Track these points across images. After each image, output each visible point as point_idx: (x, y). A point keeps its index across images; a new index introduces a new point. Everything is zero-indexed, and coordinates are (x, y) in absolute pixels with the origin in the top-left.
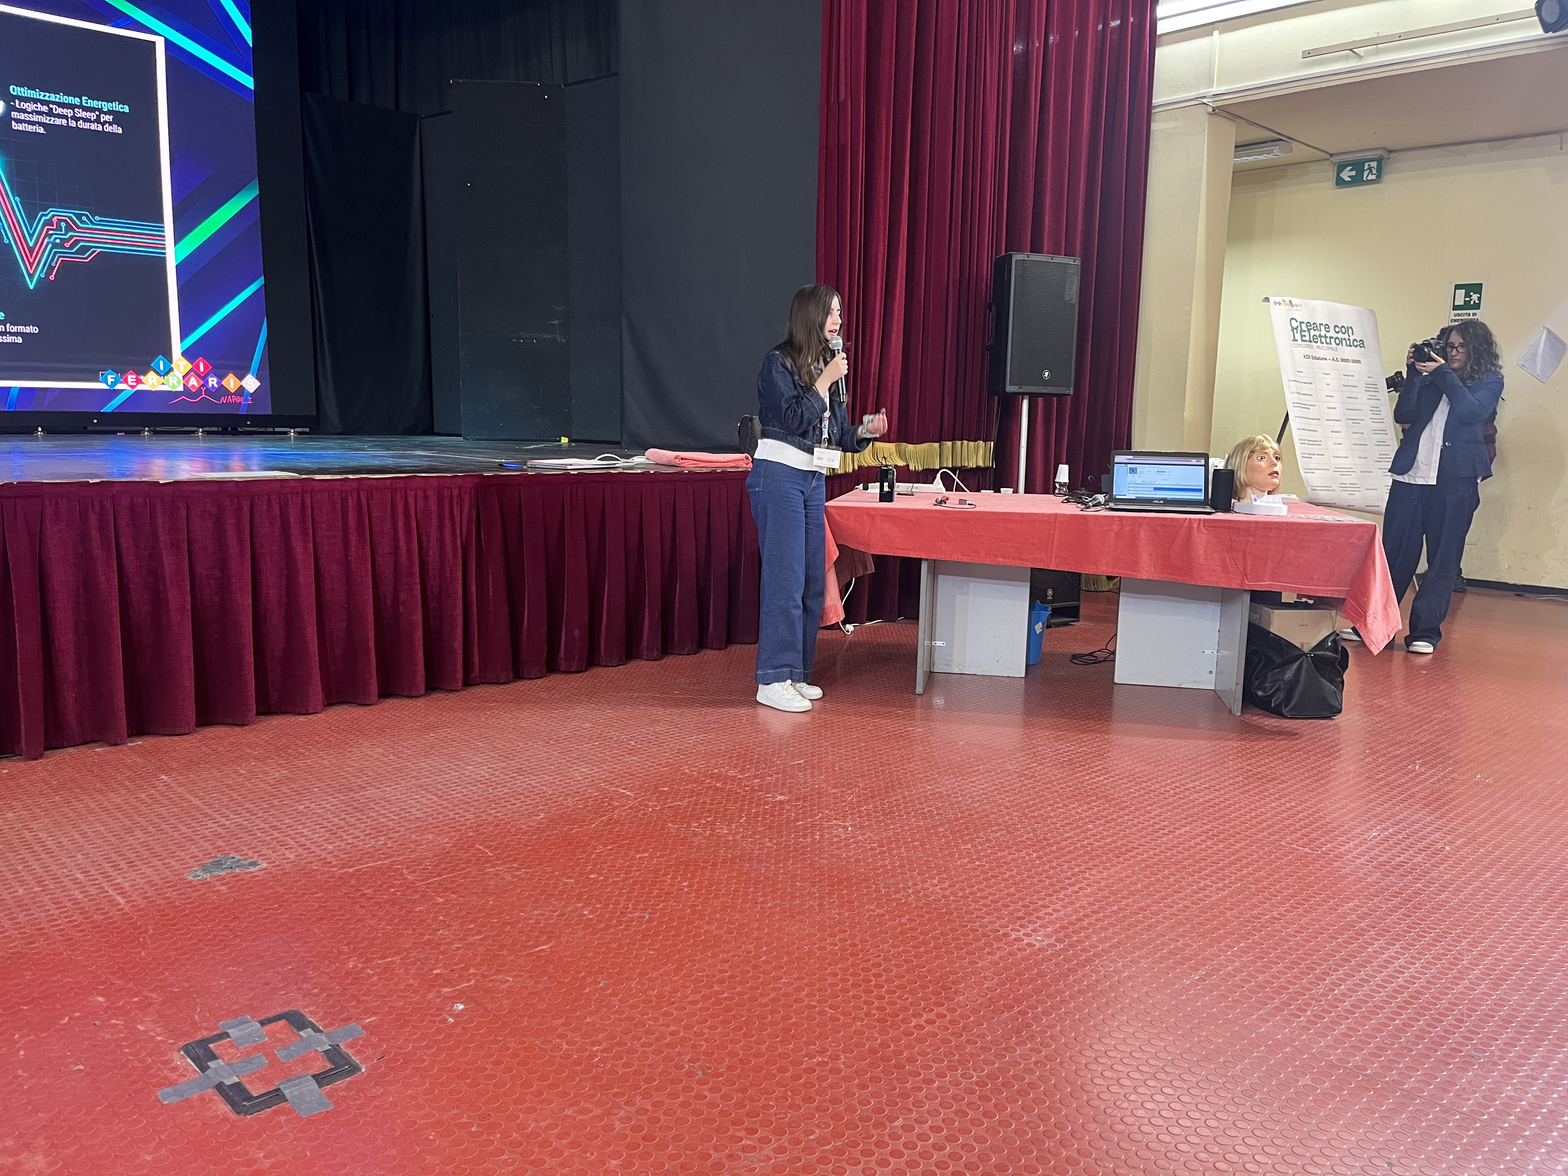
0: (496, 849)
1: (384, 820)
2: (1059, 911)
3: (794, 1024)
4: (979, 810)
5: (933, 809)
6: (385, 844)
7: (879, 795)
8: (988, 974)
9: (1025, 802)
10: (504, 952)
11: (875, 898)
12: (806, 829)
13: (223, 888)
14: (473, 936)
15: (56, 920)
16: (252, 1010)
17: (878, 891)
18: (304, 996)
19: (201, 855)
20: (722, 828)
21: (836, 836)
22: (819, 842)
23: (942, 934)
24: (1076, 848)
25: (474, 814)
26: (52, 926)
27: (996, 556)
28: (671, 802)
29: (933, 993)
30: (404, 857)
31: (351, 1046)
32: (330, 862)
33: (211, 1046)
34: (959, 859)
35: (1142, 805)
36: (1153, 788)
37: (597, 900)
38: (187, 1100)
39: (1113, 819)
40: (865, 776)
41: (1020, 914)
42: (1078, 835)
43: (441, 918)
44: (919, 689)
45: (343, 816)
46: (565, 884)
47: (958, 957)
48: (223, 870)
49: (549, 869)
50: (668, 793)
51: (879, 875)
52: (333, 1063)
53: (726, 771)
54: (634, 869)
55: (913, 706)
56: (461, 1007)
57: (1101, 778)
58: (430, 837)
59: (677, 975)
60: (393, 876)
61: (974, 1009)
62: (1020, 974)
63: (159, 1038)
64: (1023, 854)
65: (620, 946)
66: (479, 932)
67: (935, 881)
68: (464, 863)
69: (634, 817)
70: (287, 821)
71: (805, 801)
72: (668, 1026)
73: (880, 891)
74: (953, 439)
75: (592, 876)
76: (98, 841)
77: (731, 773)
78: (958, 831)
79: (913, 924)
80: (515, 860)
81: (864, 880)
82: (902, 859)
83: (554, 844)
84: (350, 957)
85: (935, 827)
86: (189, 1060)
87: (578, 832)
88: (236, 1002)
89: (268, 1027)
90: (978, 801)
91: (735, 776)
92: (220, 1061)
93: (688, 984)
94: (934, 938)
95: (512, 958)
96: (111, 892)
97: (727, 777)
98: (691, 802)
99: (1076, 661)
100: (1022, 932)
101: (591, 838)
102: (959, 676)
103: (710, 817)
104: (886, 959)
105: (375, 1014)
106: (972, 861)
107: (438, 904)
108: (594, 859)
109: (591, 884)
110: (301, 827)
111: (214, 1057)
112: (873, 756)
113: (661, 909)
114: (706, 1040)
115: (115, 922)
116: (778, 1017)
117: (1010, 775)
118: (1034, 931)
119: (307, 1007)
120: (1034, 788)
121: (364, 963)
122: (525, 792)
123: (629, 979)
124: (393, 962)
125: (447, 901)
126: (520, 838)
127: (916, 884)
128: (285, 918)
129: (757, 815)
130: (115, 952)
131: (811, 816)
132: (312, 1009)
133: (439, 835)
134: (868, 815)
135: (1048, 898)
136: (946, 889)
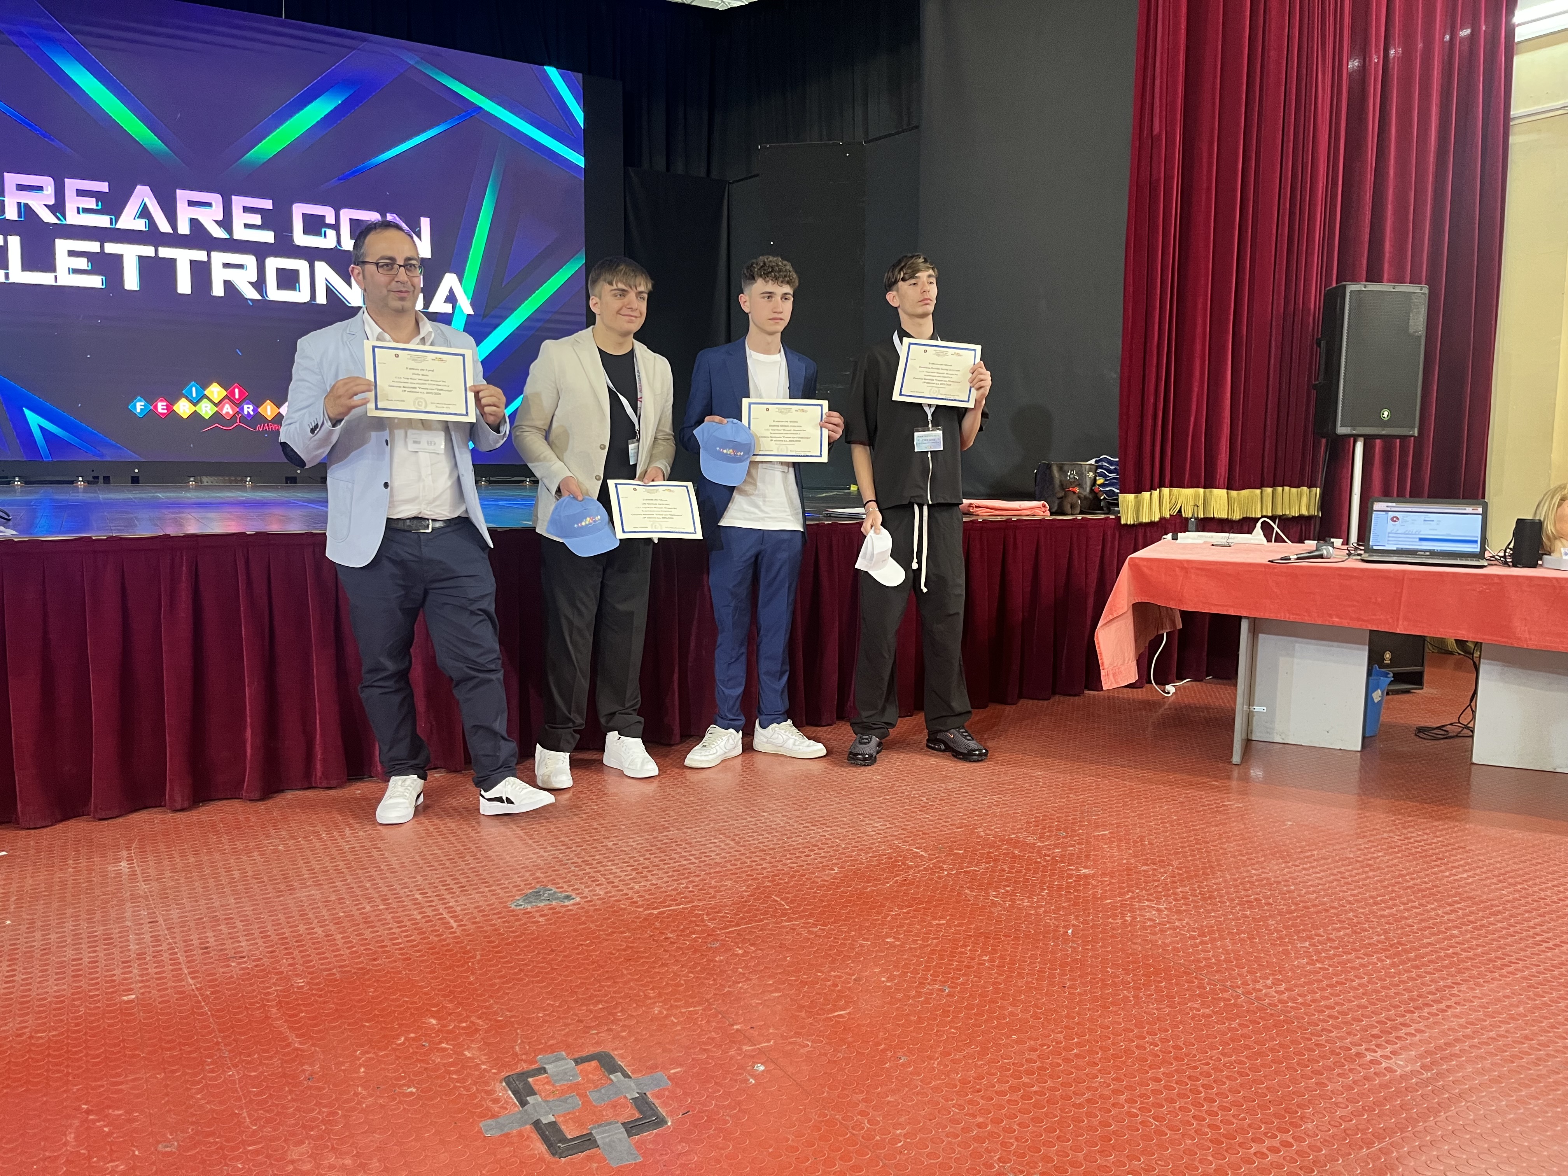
0: (792, 902)
1: (685, 862)
2: (1423, 1032)
3: (1114, 1132)
4: (1317, 902)
5: (1260, 897)
6: (687, 888)
7: (1196, 875)
8: (1340, 1100)
9: (1371, 897)
10: (803, 1014)
11: (1199, 995)
12: (1114, 908)
13: (541, 919)
14: (772, 992)
15: (397, 939)
16: (568, 1047)
17: (1201, 987)
18: (614, 1038)
19: (522, 884)
20: (1022, 900)
21: (1150, 920)
22: (1130, 925)
23: (1281, 1045)
24: (1438, 958)
25: (770, 863)
26: (394, 944)
27: (1331, 616)
28: (967, 867)
29: (1275, 1115)
30: (704, 902)
31: (658, 1097)
32: (636, 902)
33: (530, 1080)
34: (1297, 958)
35: (1519, 911)
36: (1530, 891)
37: (894, 966)
38: (507, 1135)
39: (1483, 926)
40: (1178, 853)
41: (1375, 1031)
42: (1438, 941)
43: (741, 970)
44: (1236, 758)
45: (648, 856)
46: (862, 946)
47: (1302, 1076)
48: (541, 901)
49: (845, 928)
50: (963, 857)
51: (1200, 969)
52: (641, 1112)
53: (1025, 838)
54: (932, 936)
55: (1229, 778)
56: (762, 1068)
57: (1465, 875)
58: (729, 883)
59: (981, 1060)
60: (695, 921)
61: (1325, 1140)
62: (1379, 1104)
63: (484, 1067)
64: (1374, 959)
65: (920, 1020)
66: (777, 990)
67: (1269, 982)
68: (761, 914)
69: (929, 879)
70: (597, 857)
71: (1112, 877)
72: (975, 1116)
73: (1205, 988)
74: (1273, 485)
75: (888, 940)
76: (436, 864)
77: (1031, 840)
78: (1292, 926)
79: (1245, 1031)
80: (811, 915)
81: (1185, 973)
82: (1227, 953)
83: (849, 901)
84: (655, 1003)
85: (1264, 919)
86: (510, 1092)
87: (873, 891)
88: (552, 1037)
89: (581, 1067)
90: (1314, 892)
91: (1034, 844)
92: (538, 1096)
93: (993, 1071)
94: (1272, 1050)
95: (810, 1020)
96: (445, 915)
97: (1025, 844)
98: (988, 868)
99: (1421, 735)
100: (1380, 1053)
101: (886, 899)
102: (1281, 746)
103: (1008, 886)
104: (1216, 1069)
105: (681, 1065)
106: (1312, 963)
107: (737, 955)
108: (889, 922)
109: (887, 949)
110: (610, 864)
111: (533, 1093)
112: (1186, 832)
113: (962, 984)
114: (1017, 1139)
115: (448, 945)
116: (1095, 1122)
117: (1350, 864)
118: (1394, 1053)
119: (616, 1049)
120: (1381, 881)
121: (668, 1009)
122: (819, 844)
123: (930, 1058)
124: (696, 1012)
125: (746, 953)
126: (815, 892)
127: (1245, 983)
128: (596, 956)
129: (1060, 888)
130: (448, 975)
131: (1121, 895)
132: (621, 1052)
133: (737, 882)
134: (1184, 898)
135: (1408, 1015)
136: (1283, 993)
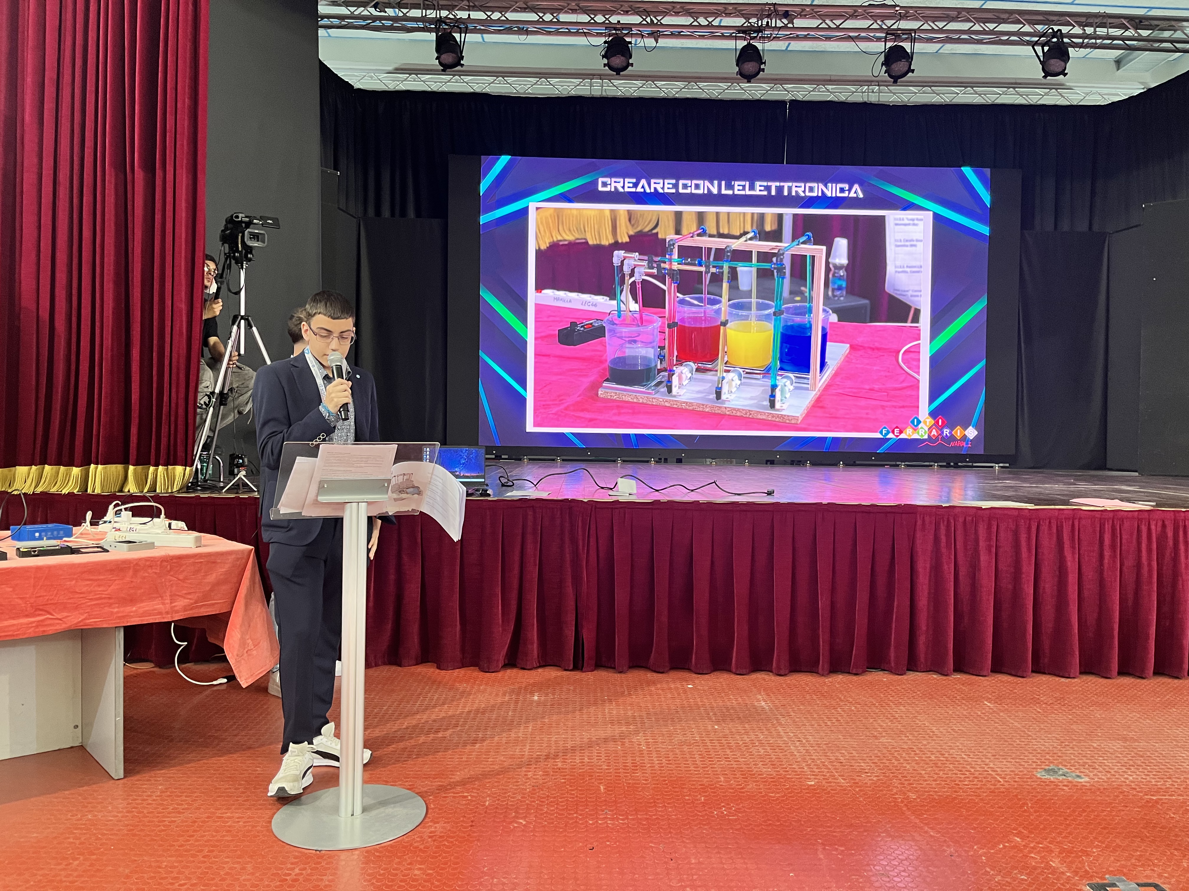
1: (1163, 767)
6: (1172, 785)
13: (1065, 788)
16: (1126, 874)
18: (1159, 876)
19: (1038, 761)
26: (964, 784)
32: (1135, 789)
45: (1130, 758)
48: (1059, 775)
63: (1068, 874)
70: (1089, 752)
88: (1110, 866)
96: (991, 772)
110: (1101, 758)
115: (1003, 792)
132: (1168, 886)
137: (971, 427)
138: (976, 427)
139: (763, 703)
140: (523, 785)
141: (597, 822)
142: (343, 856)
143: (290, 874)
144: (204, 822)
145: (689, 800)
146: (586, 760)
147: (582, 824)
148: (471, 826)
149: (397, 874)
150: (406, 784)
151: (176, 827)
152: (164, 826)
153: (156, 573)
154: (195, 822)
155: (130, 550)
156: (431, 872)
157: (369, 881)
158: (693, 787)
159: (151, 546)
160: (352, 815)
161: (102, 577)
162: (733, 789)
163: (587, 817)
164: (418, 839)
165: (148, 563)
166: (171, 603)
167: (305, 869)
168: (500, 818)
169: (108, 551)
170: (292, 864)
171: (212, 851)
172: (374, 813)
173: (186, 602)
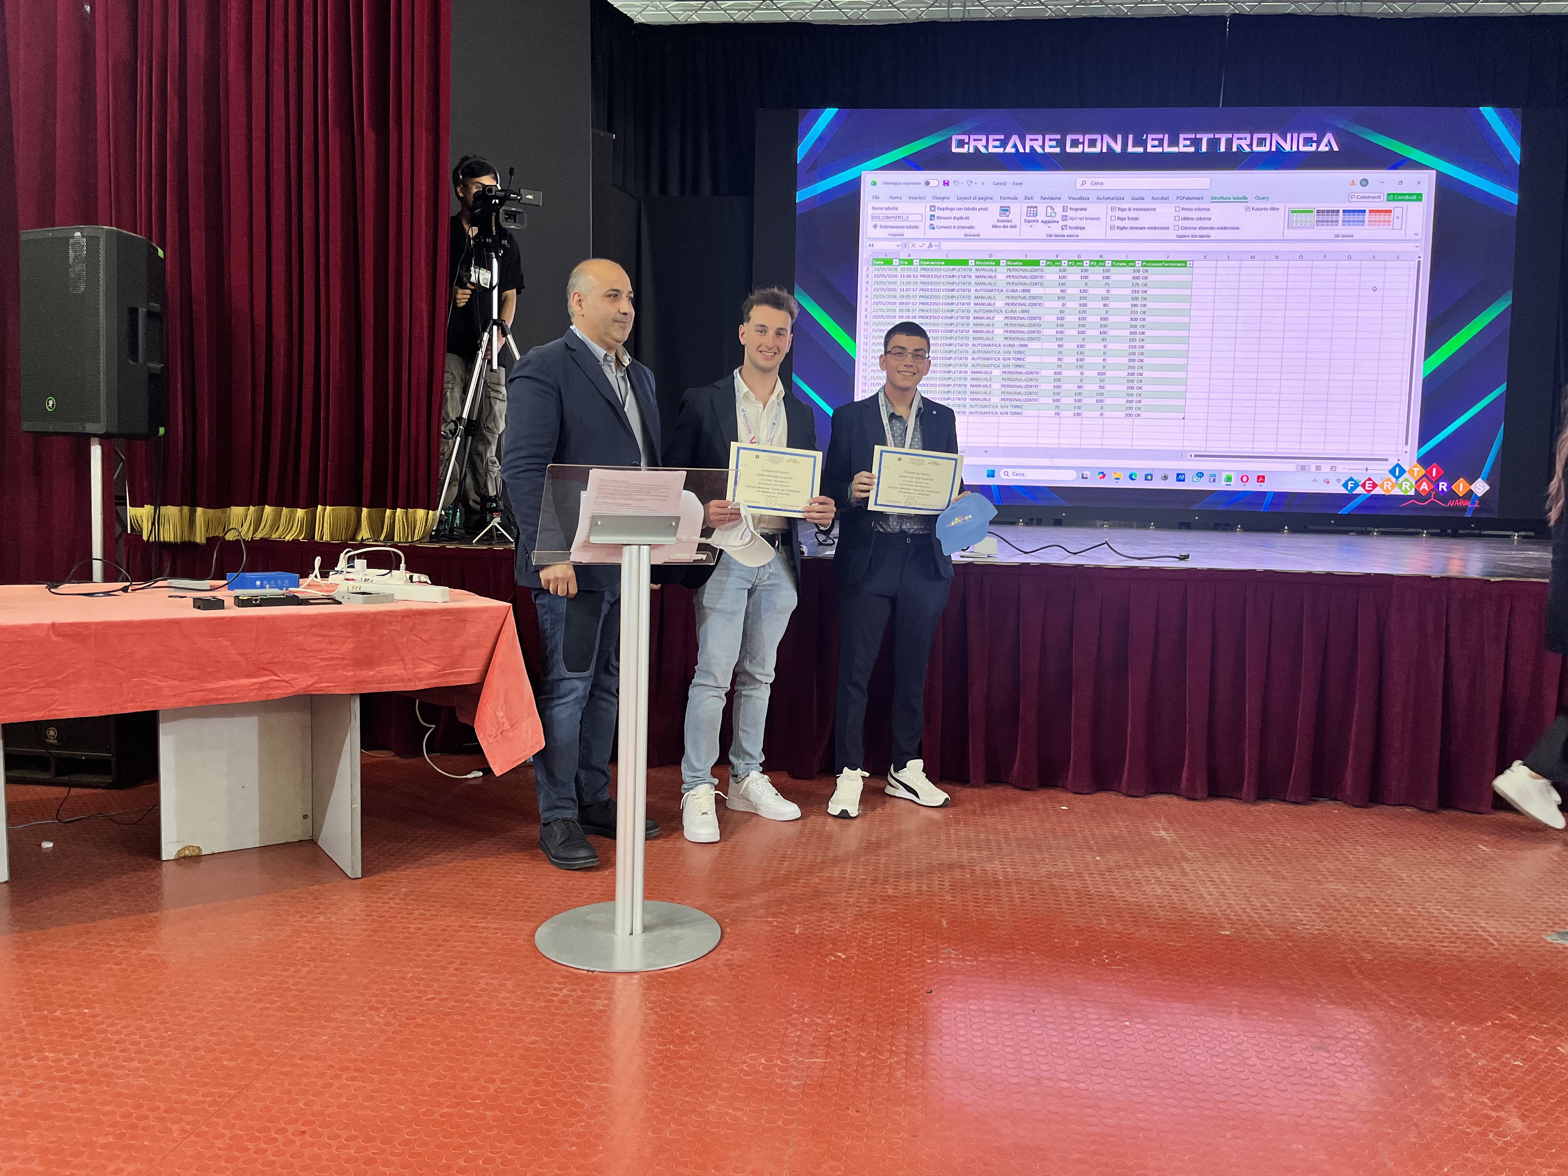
19: (1550, 922)
96: (1481, 933)
137: (1480, 480)
138: (1488, 481)
139: (1163, 833)
140: (843, 913)
141: (937, 962)
142: (620, 979)
143: (558, 995)
144: (455, 931)
145: (1058, 943)
146: (925, 888)
147: (917, 963)
148: (777, 956)
149: (685, 1004)
150: (697, 903)
151: (424, 934)
152: (410, 933)
153: (395, 630)
154: (445, 930)
155: (365, 602)
156: (726, 1004)
157: (652, 1009)
158: (1065, 928)
159: (390, 598)
160: (631, 934)
161: (334, 633)
162: (1117, 933)
163: (923, 955)
164: (712, 967)
165: (387, 618)
166: (414, 669)
167: (575, 990)
168: (813, 949)
169: (340, 603)
170: (559, 984)
171: (466, 964)
172: (656, 933)
173: (430, 668)
